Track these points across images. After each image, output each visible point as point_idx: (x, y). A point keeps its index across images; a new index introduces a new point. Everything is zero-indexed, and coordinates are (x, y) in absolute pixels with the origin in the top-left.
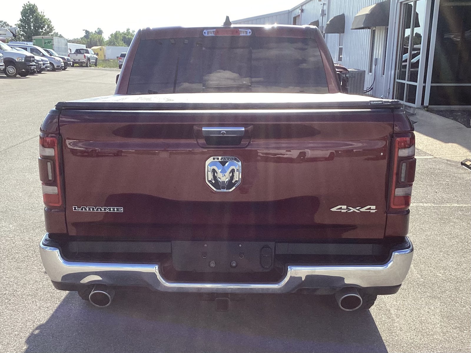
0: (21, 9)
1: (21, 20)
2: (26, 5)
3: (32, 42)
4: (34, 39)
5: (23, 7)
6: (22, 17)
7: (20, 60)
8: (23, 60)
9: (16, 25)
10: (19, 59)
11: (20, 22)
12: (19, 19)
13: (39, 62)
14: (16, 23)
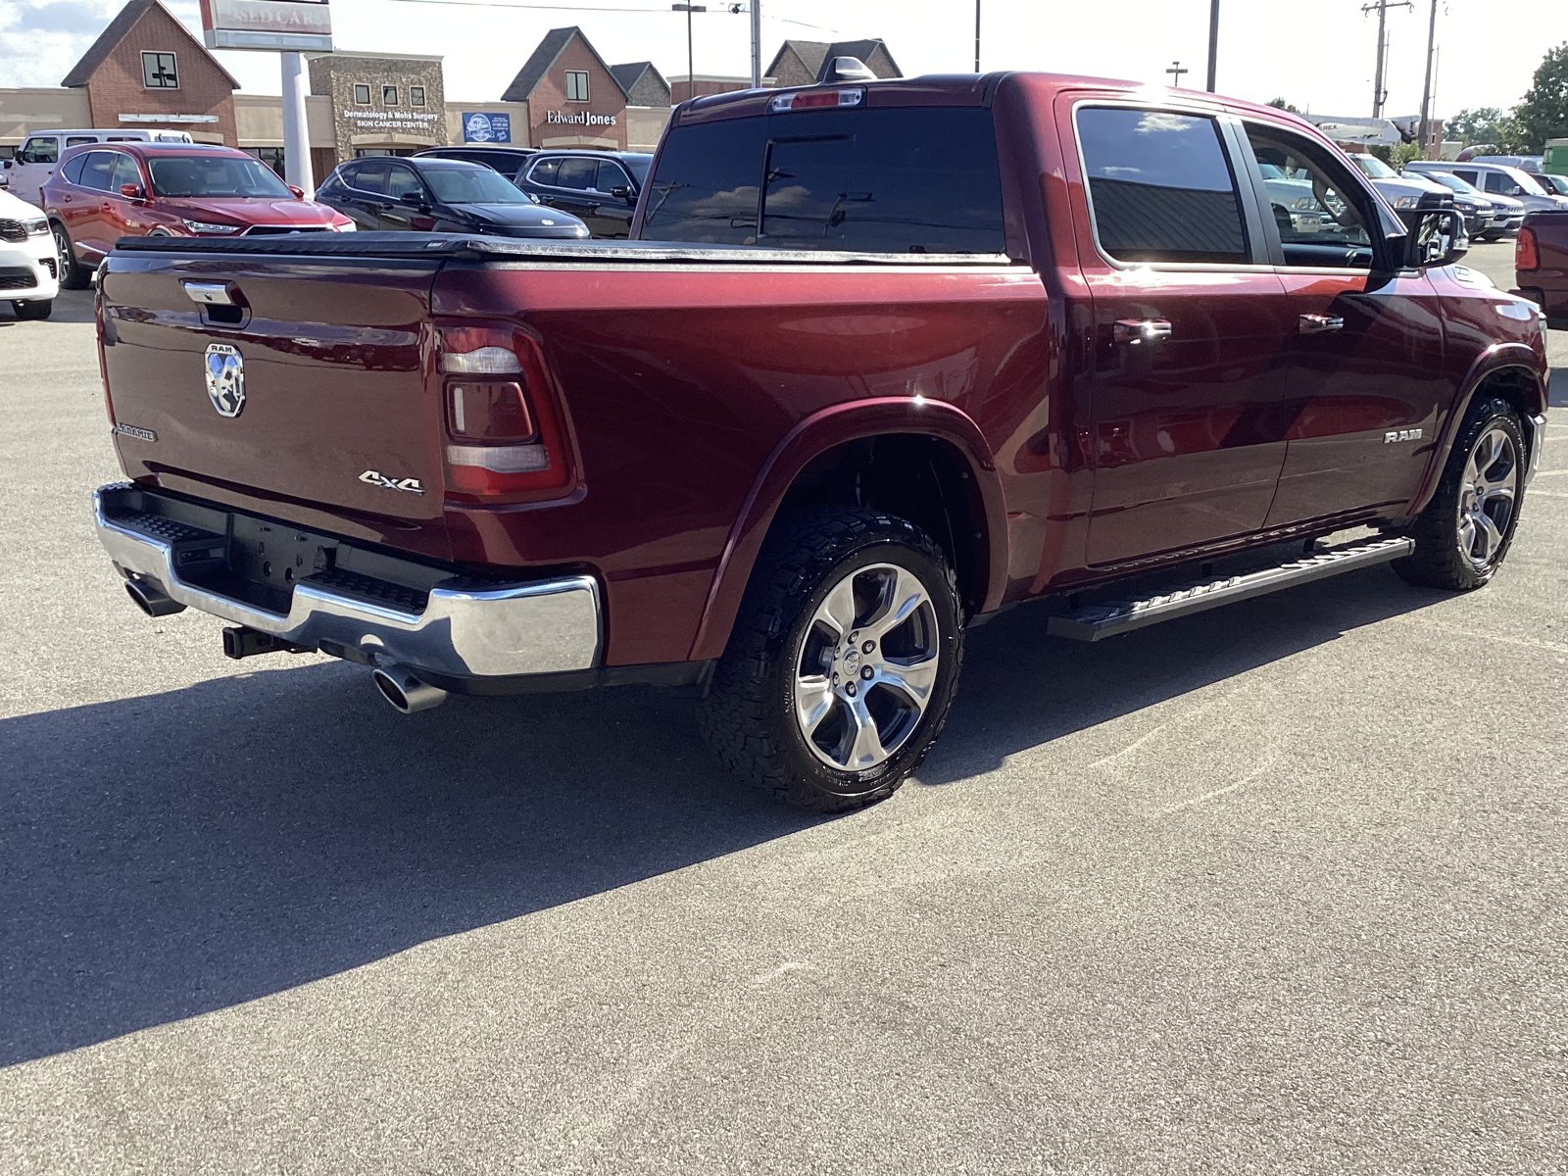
0: (1538, 63)
1: (1530, 96)
2: (1554, 50)
3: (1542, 154)
4: (1550, 149)
5: (1545, 57)
6: (1535, 87)
7: (1405, 203)
8: (1414, 206)
9: (1513, 108)
10: (1401, 203)
11: (1526, 101)
12: (1525, 93)
13: (1479, 212)
14: (1515, 105)
